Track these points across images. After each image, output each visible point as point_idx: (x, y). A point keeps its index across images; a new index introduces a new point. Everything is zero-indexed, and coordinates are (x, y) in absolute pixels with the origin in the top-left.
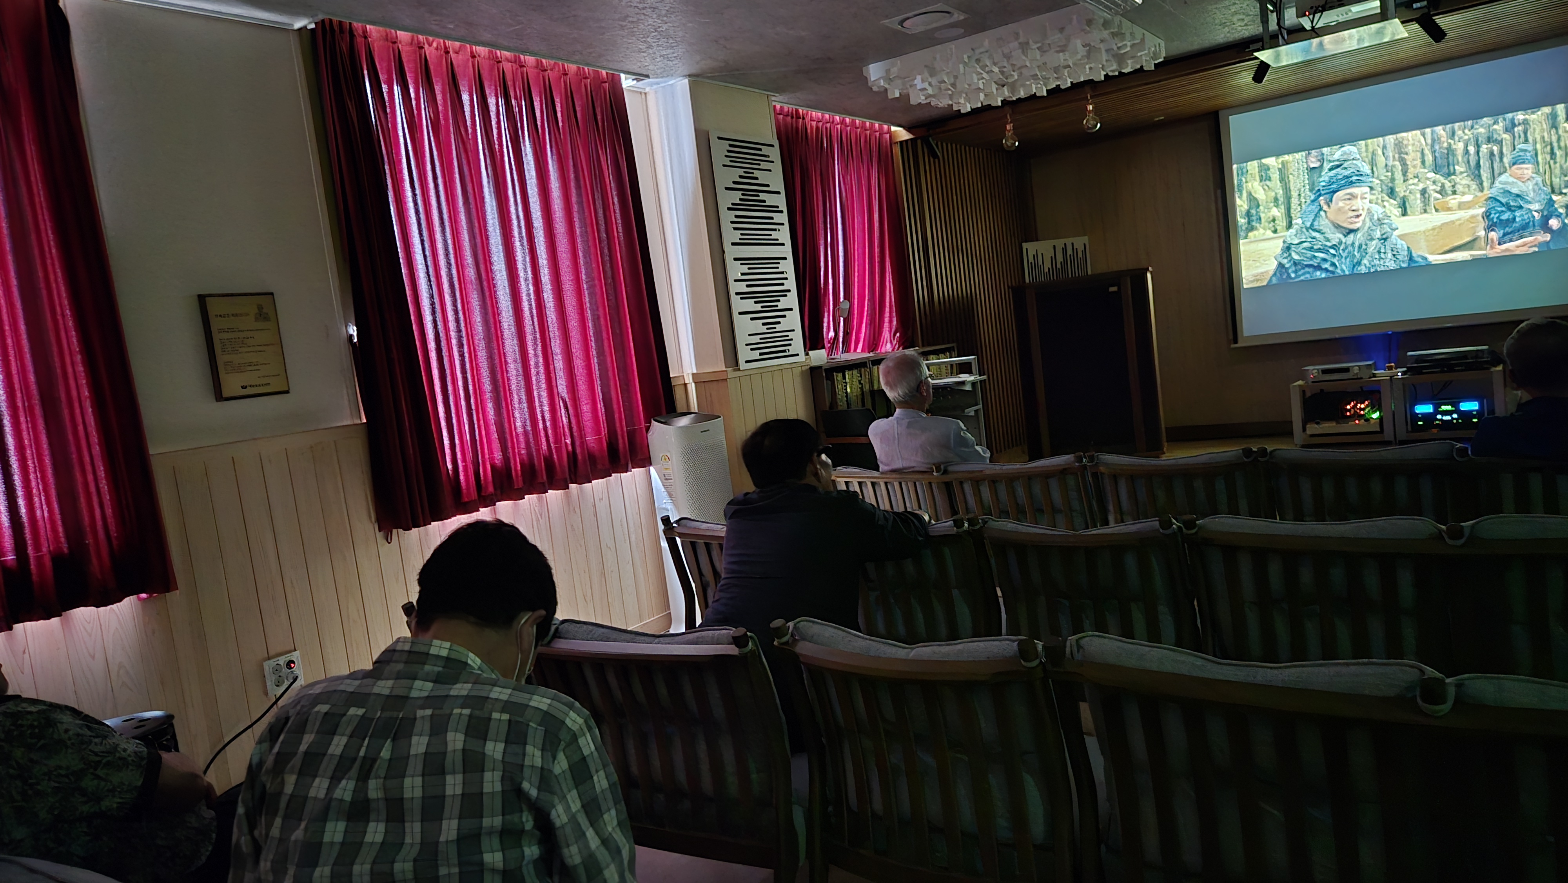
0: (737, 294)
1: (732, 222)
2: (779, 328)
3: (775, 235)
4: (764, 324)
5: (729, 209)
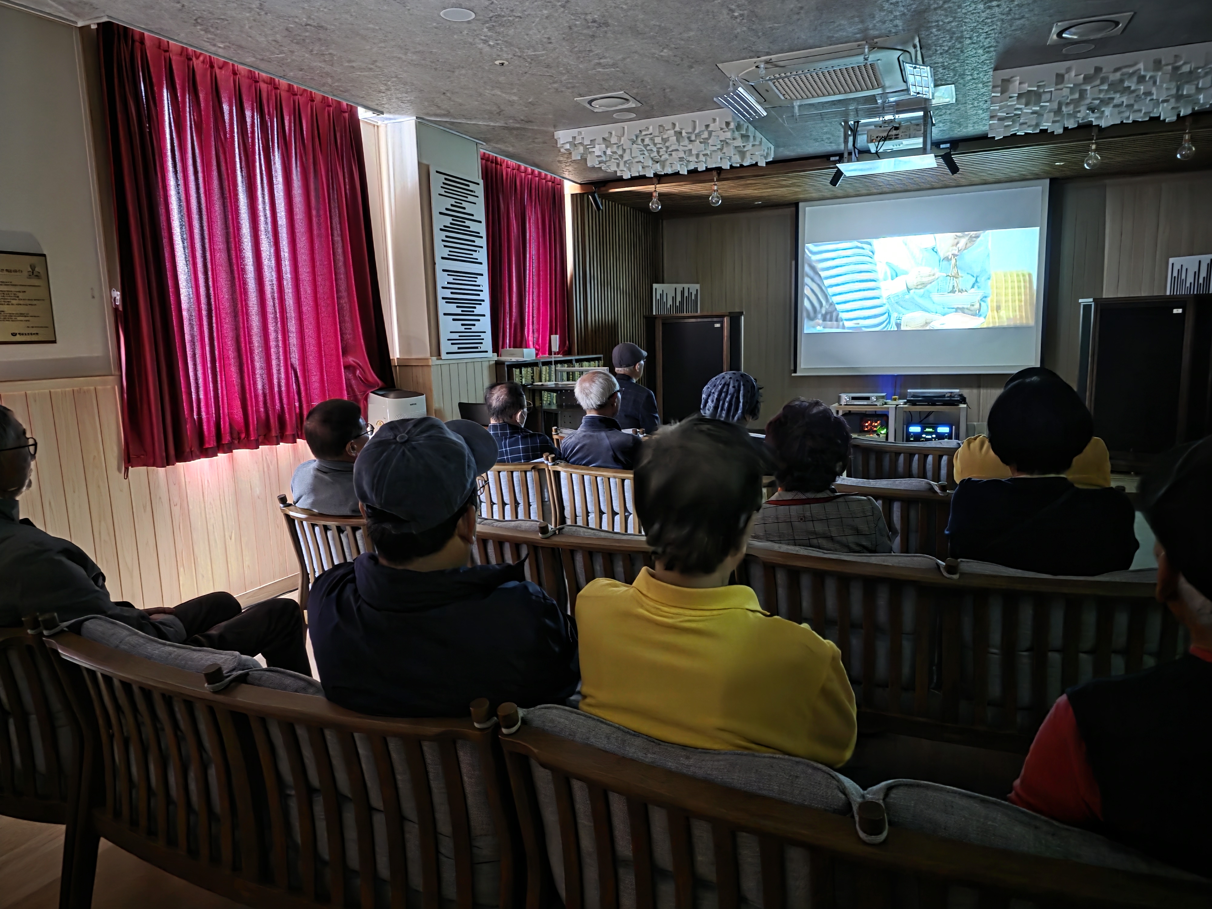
1: (443, 241)
2: (474, 329)
3: (475, 255)
4: (463, 325)
5: (441, 230)
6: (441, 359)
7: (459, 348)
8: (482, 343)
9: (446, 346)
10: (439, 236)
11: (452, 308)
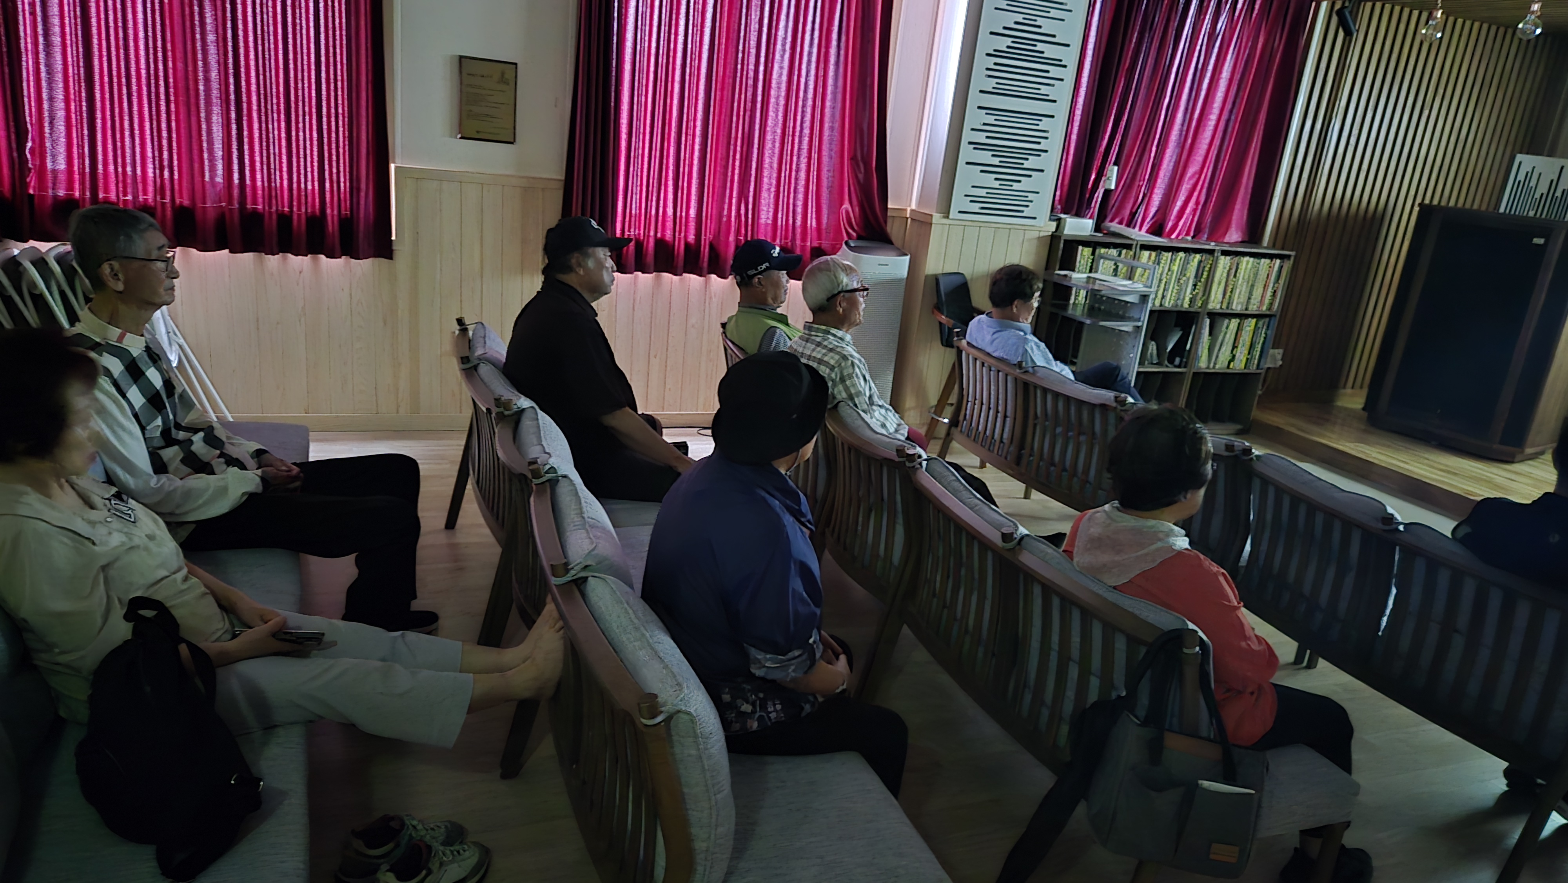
0: (970, 143)
1: (988, 69)
2: (1016, 186)
3: (1044, 90)
4: (996, 179)
5: (988, 55)
6: (947, 217)
7: (983, 208)
8: (1027, 206)
9: (959, 202)
10: (982, 62)
11: (986, 157)
